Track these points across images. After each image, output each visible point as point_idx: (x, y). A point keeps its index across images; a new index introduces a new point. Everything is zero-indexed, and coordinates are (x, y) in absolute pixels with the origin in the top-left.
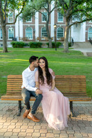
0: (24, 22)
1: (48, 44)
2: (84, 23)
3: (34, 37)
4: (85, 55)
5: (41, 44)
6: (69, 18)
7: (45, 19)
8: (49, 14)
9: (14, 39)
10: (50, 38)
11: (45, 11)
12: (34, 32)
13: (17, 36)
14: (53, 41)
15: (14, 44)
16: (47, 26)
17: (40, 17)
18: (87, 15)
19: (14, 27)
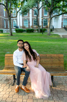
0: (23, 16)
1: (38, 30)
2: (61, 16)
3: (29, 26)
4: (61, 37)
5: (34, 30)
6: (51, 13)
7: (36, 14)
8: (38, 10)
9: (17, 27)
10: (39, 26)
11: (36, 9)
12: (29, 23)
13: (18, 25)
14: (41, 28)
15: (16, 30)
16: (37, 18)
17: (32, 12)
18: (63, 10)
19: (17, 20)
